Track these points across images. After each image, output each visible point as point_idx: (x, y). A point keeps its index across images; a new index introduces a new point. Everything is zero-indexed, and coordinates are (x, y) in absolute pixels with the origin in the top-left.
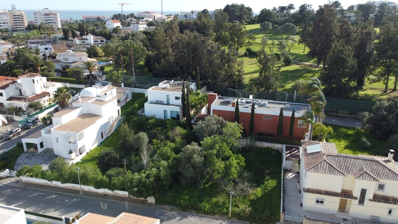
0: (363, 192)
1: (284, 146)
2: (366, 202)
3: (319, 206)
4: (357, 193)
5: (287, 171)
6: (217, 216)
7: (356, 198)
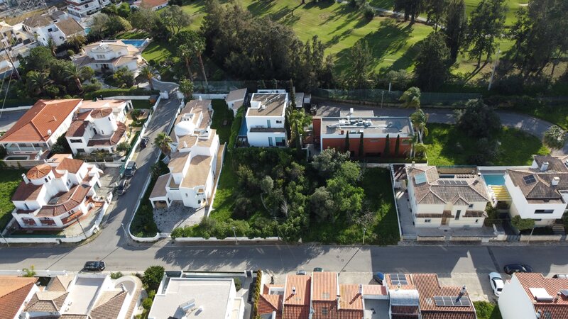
0: (459, 212)
1: (392, 165)
2: (461, 217)
3: (428, 224)
4: (454, 213)
5: (397, 190)
6: (353, 245)
7: (453, 217)
